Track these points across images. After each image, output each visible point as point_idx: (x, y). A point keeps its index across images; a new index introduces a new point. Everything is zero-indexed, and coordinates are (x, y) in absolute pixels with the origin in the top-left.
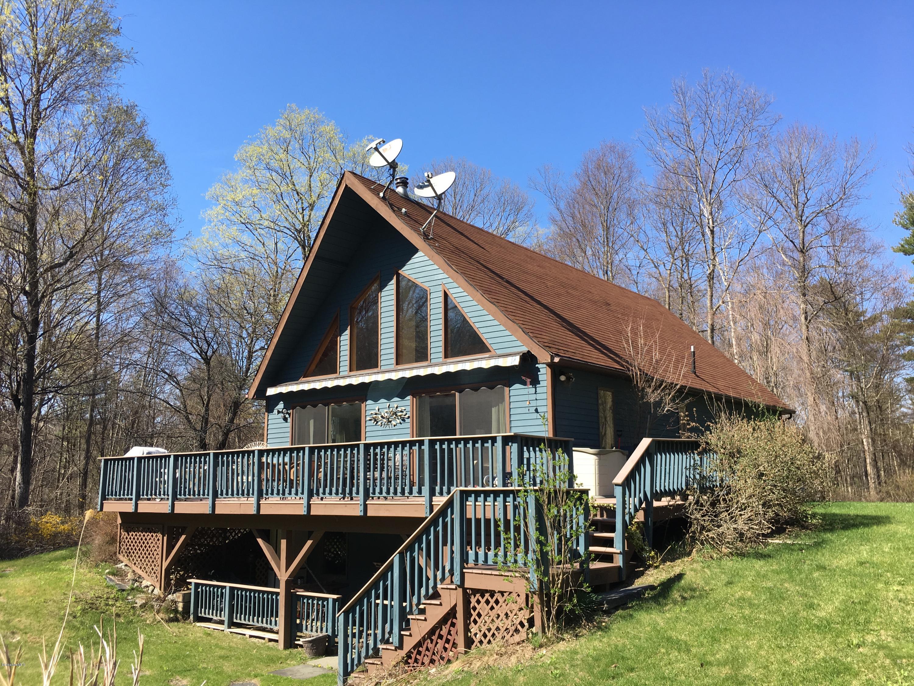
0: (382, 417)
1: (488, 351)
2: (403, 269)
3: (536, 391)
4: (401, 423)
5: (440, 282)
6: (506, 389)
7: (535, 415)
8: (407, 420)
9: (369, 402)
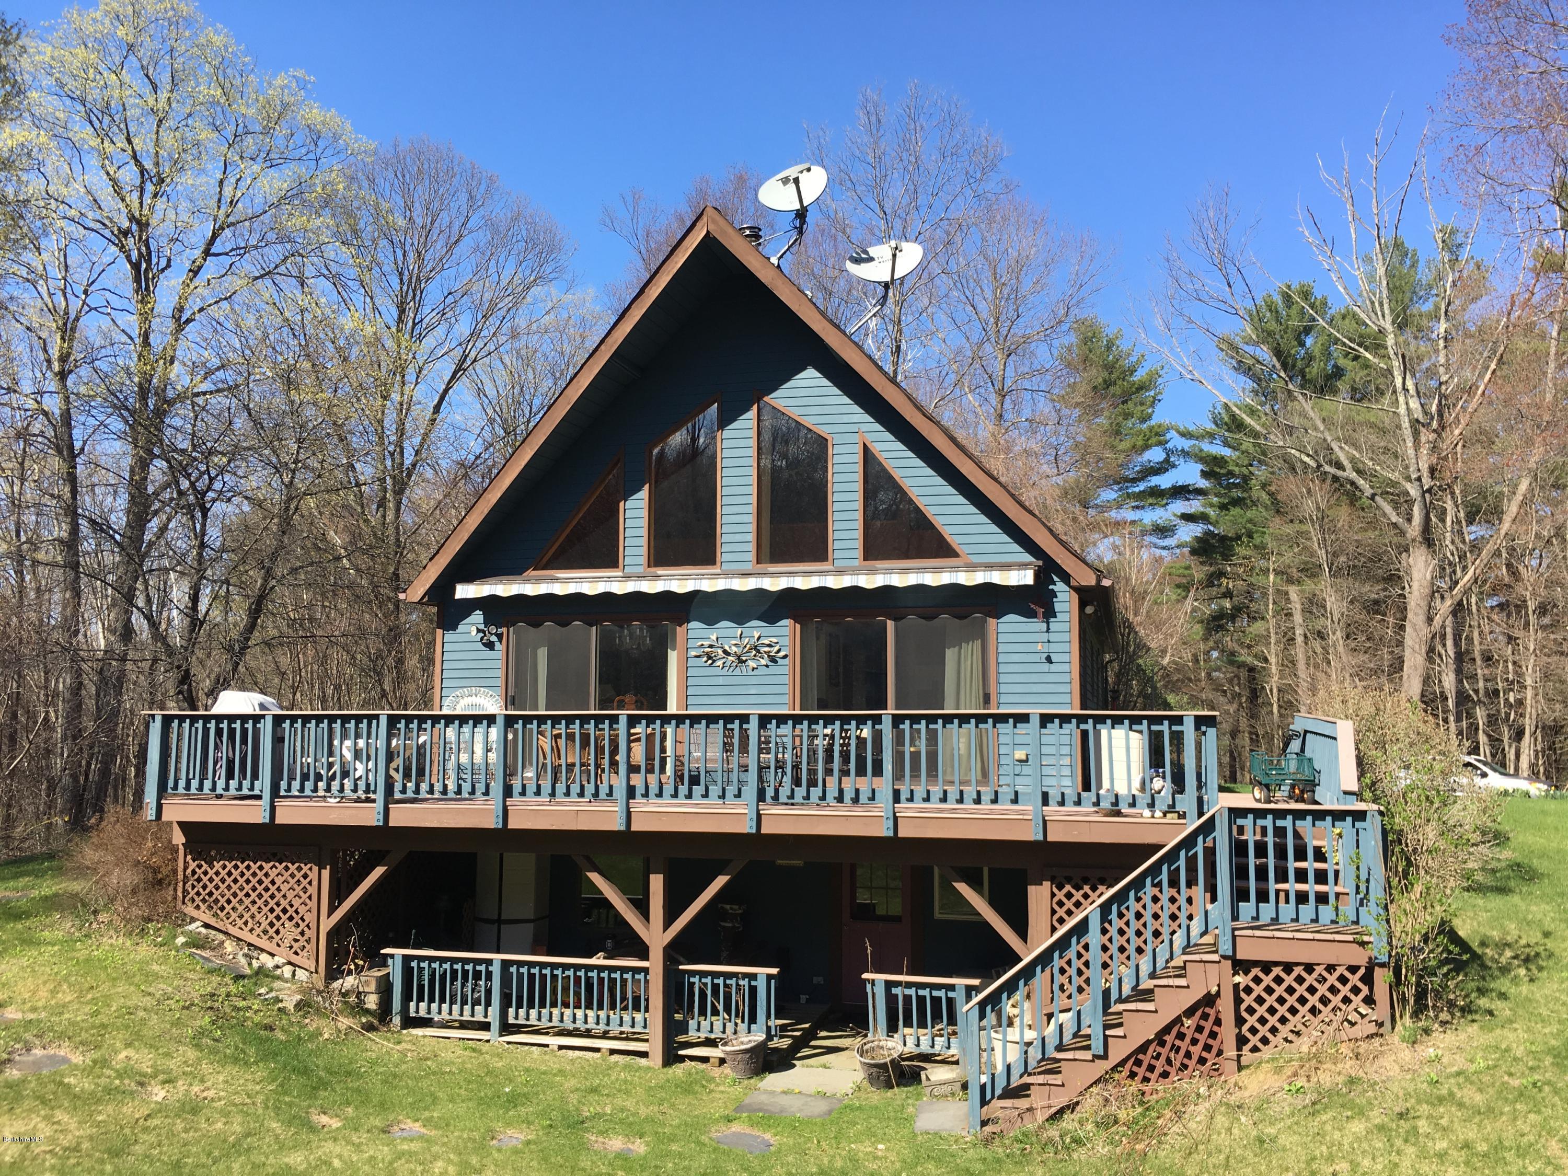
0: (725, 652)
1: (956, 555)
2: (772, 395)
3: (1048, 628)
4: (767, 666)
5: (854, 428)
6: (992, 622)
7: (1046, 667)
8: (780, 661)
9: (694, 624)
